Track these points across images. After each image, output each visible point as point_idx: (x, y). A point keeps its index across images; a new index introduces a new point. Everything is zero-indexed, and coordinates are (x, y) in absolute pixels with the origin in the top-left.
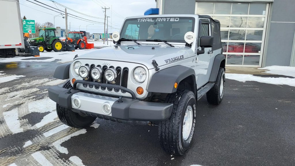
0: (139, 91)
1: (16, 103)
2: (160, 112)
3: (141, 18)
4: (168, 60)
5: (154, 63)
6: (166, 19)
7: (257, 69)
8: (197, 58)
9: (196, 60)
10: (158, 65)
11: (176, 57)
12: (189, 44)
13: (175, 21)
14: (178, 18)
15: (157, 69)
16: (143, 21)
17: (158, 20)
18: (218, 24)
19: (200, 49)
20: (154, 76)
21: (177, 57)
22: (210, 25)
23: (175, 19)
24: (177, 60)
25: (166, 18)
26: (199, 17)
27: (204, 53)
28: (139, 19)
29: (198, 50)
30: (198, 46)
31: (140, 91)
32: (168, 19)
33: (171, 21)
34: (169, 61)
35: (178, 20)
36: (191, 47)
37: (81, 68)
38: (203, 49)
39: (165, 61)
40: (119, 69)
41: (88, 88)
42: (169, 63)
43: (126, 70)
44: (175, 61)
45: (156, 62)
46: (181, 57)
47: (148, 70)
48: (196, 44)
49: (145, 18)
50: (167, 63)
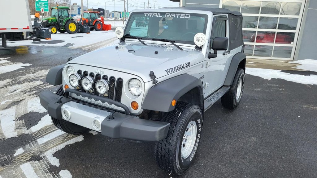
0: (134, 106)
2: (154, 133)
3: (148, 12)
4: (169, 69)
5: (152, 75)
6: (176, 15)
7: (287, 62)
9: (207, 64)
10: (155, 77)
11: (180, 65)
12: (199, 47)
13: (186, 17)
14: (190, 15)
15: (155, 82)
16: (150, 15)
17: (167, 16)
18: (240, 18)
19: (212, 51)
20: (151, 90)
21: (182, 65)
22: (227, 22)
23: (185, 15)
24: (181, 68)
25: (176, 13)
26: (213, 15)
27: (216, 57)
28: (146, 13)
29: (210, 53)
30: (210, 49)
32: (178, 15)
33: (181, 17)
34: (171, 70)
35: (189, 17)
36: (201, 50)
37: (72, 76)
38: (215, 53)
39: (166, 70)
40: (113, 79)
41: (81, 97)
42: (170, 73)
43: (120, 81)
44: (179, 70)
45: (153, 74)
46: (186, 65)
47: (144, 83)
48: (208, 46)
49: (153, 13)
50: (169, 74)
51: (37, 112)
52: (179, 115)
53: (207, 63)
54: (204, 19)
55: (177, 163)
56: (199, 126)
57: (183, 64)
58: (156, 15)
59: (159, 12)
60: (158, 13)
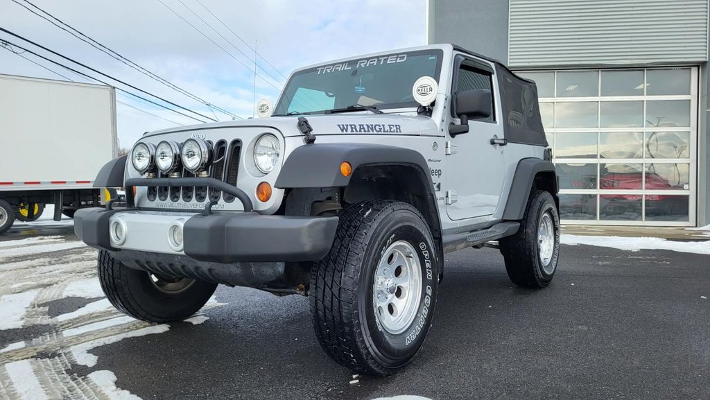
0: (263, 193)
1: (46, 281)
2: (297, 232)
3: (325, 66)
4: (347, 126)
6: (378, 60)
7: (683, 229)
8: (449, 142)
9: (447, 147)
10: (311, 130)
11: (376, 125)
12: (424, 108)
13: (398, 61)
14: (406, 56)
15: (310, 141)
16: (328, 71)
17: (360, 66)
18: (531, 87)
19: (458, 121)
21: (379, 126)
22: (494, 77)
23: (397, 58)
24: (377, 132)
25: (378, 57)
26: (454, 49)
27: (467, 132)
28: (320, 69)
29: (453, 124)
30: (453, 115)
31: (265, 193)
32: (383, 59)
33: (388, 62)
34: (352, 128)
35: (405, 59)
36: (430, 116)
38: (464, 123)
39: (339, 126)
40: (222, 144)
41: (157, 202)
42: (349, 132)
43: (237, 145)
44: (371, 132)
45: (307, 123)
46: (391, 128)
47: (284, 138)
48: (445, 107)
49: (333, 65)
50: (345, 132)
51: (83, 296)
52: (367, 213)
53: (447, 143)
54: (434, 58)
55: (362, 327)
56: (428, 265)
57: (383, 126)
58: (340, 68)
59: (346, 62)
60: (342, 63)
